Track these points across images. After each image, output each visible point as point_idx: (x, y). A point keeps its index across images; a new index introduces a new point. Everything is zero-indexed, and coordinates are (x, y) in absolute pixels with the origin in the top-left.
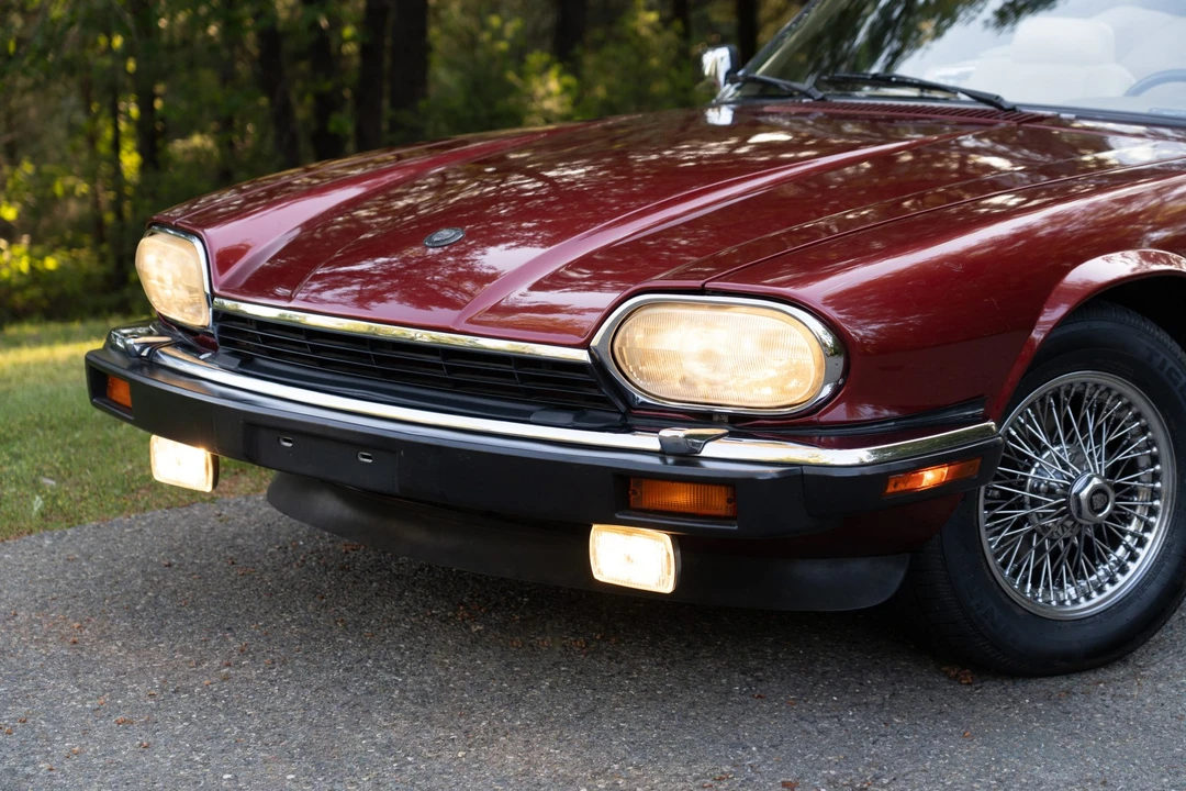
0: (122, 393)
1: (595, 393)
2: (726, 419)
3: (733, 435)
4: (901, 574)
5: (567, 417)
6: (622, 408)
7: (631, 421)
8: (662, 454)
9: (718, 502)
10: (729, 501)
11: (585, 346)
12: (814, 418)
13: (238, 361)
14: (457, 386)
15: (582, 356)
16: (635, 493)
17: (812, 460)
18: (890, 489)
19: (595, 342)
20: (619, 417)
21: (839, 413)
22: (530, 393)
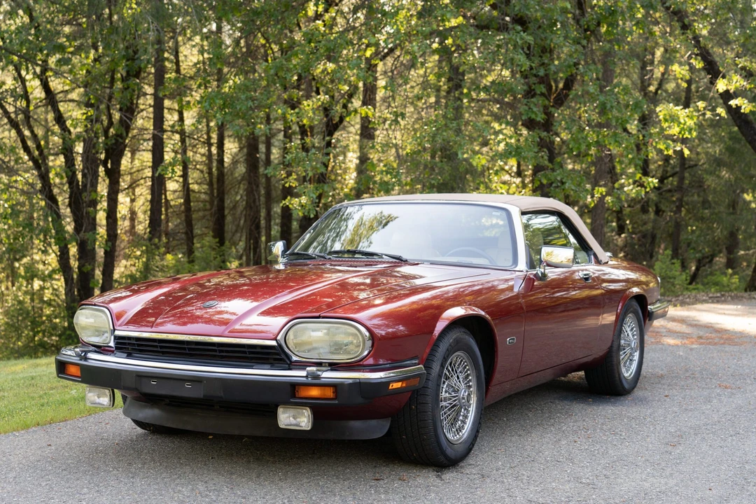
0: (73, 370)
1: (278, 357)
2: (327, 365)
3: (332, 370)
4: (389, 425)
5: (269, 366)
6: (289, 362)
7: (292, 367)
8: (307, 377)
9: (329, 393)
10: (333, 392)
11: (275, 339)
12: (361, 363)
13: (126, 355)
14: (222, 357)
15: (274, 343)
16: (297, 391)
17: (363, 377)
18: (390, 387)
19: (278, 338)
20: (287, 366)
21: (371, 361)
22: (252, 358)
